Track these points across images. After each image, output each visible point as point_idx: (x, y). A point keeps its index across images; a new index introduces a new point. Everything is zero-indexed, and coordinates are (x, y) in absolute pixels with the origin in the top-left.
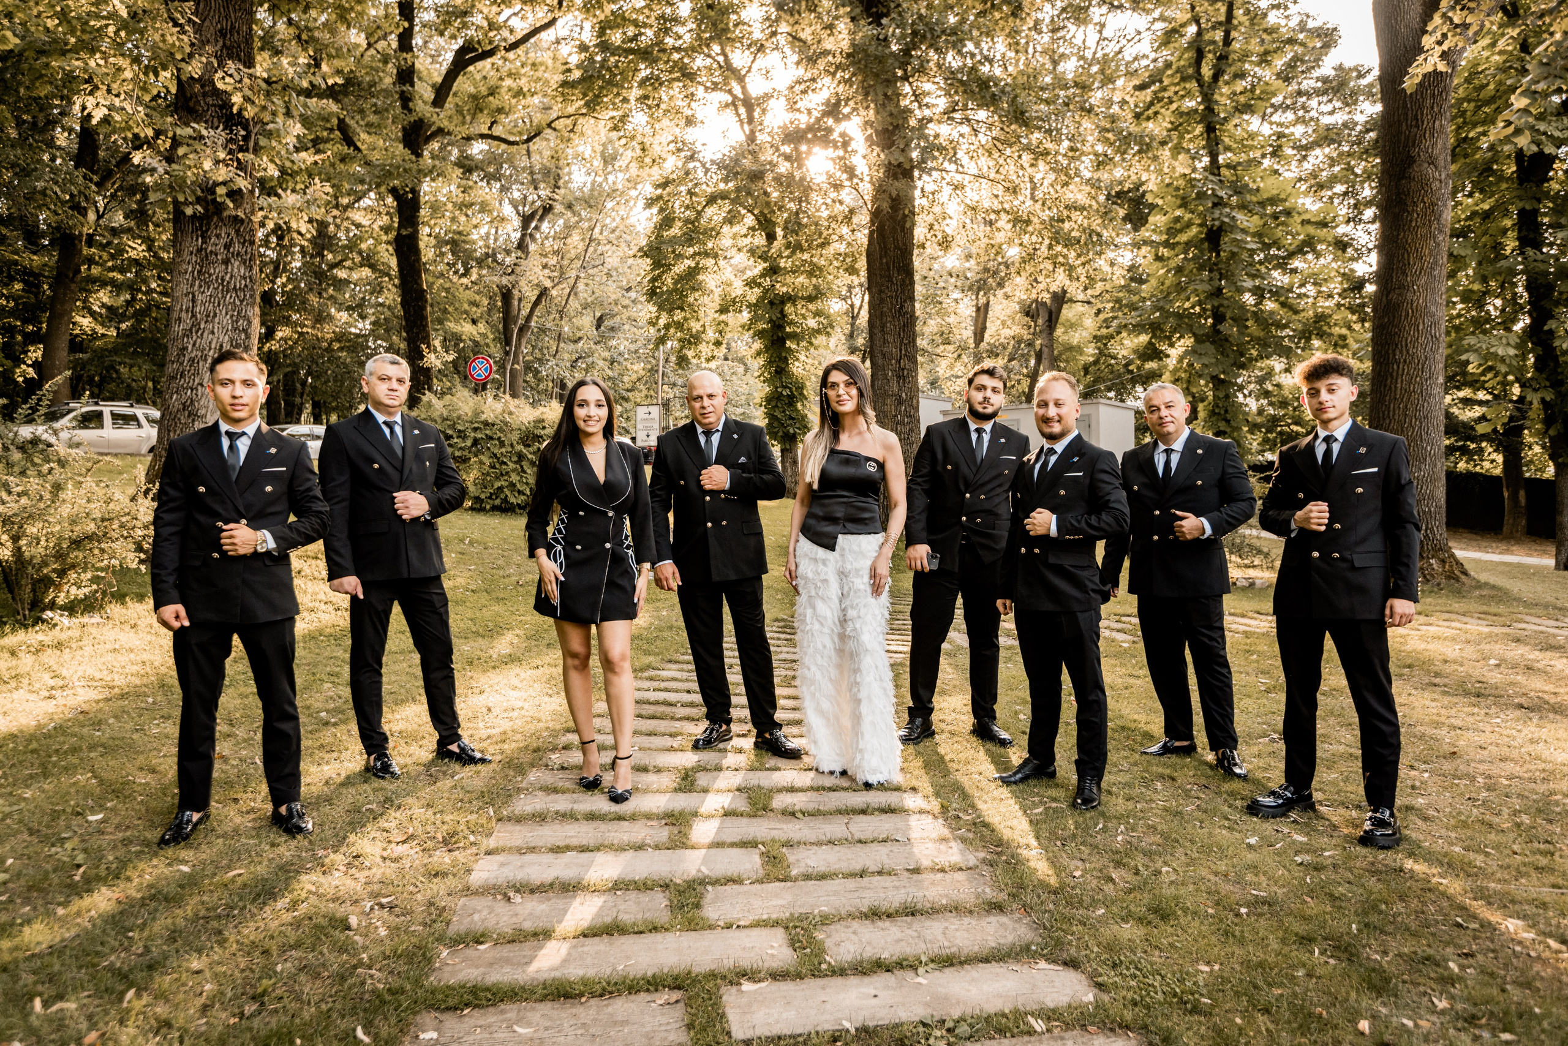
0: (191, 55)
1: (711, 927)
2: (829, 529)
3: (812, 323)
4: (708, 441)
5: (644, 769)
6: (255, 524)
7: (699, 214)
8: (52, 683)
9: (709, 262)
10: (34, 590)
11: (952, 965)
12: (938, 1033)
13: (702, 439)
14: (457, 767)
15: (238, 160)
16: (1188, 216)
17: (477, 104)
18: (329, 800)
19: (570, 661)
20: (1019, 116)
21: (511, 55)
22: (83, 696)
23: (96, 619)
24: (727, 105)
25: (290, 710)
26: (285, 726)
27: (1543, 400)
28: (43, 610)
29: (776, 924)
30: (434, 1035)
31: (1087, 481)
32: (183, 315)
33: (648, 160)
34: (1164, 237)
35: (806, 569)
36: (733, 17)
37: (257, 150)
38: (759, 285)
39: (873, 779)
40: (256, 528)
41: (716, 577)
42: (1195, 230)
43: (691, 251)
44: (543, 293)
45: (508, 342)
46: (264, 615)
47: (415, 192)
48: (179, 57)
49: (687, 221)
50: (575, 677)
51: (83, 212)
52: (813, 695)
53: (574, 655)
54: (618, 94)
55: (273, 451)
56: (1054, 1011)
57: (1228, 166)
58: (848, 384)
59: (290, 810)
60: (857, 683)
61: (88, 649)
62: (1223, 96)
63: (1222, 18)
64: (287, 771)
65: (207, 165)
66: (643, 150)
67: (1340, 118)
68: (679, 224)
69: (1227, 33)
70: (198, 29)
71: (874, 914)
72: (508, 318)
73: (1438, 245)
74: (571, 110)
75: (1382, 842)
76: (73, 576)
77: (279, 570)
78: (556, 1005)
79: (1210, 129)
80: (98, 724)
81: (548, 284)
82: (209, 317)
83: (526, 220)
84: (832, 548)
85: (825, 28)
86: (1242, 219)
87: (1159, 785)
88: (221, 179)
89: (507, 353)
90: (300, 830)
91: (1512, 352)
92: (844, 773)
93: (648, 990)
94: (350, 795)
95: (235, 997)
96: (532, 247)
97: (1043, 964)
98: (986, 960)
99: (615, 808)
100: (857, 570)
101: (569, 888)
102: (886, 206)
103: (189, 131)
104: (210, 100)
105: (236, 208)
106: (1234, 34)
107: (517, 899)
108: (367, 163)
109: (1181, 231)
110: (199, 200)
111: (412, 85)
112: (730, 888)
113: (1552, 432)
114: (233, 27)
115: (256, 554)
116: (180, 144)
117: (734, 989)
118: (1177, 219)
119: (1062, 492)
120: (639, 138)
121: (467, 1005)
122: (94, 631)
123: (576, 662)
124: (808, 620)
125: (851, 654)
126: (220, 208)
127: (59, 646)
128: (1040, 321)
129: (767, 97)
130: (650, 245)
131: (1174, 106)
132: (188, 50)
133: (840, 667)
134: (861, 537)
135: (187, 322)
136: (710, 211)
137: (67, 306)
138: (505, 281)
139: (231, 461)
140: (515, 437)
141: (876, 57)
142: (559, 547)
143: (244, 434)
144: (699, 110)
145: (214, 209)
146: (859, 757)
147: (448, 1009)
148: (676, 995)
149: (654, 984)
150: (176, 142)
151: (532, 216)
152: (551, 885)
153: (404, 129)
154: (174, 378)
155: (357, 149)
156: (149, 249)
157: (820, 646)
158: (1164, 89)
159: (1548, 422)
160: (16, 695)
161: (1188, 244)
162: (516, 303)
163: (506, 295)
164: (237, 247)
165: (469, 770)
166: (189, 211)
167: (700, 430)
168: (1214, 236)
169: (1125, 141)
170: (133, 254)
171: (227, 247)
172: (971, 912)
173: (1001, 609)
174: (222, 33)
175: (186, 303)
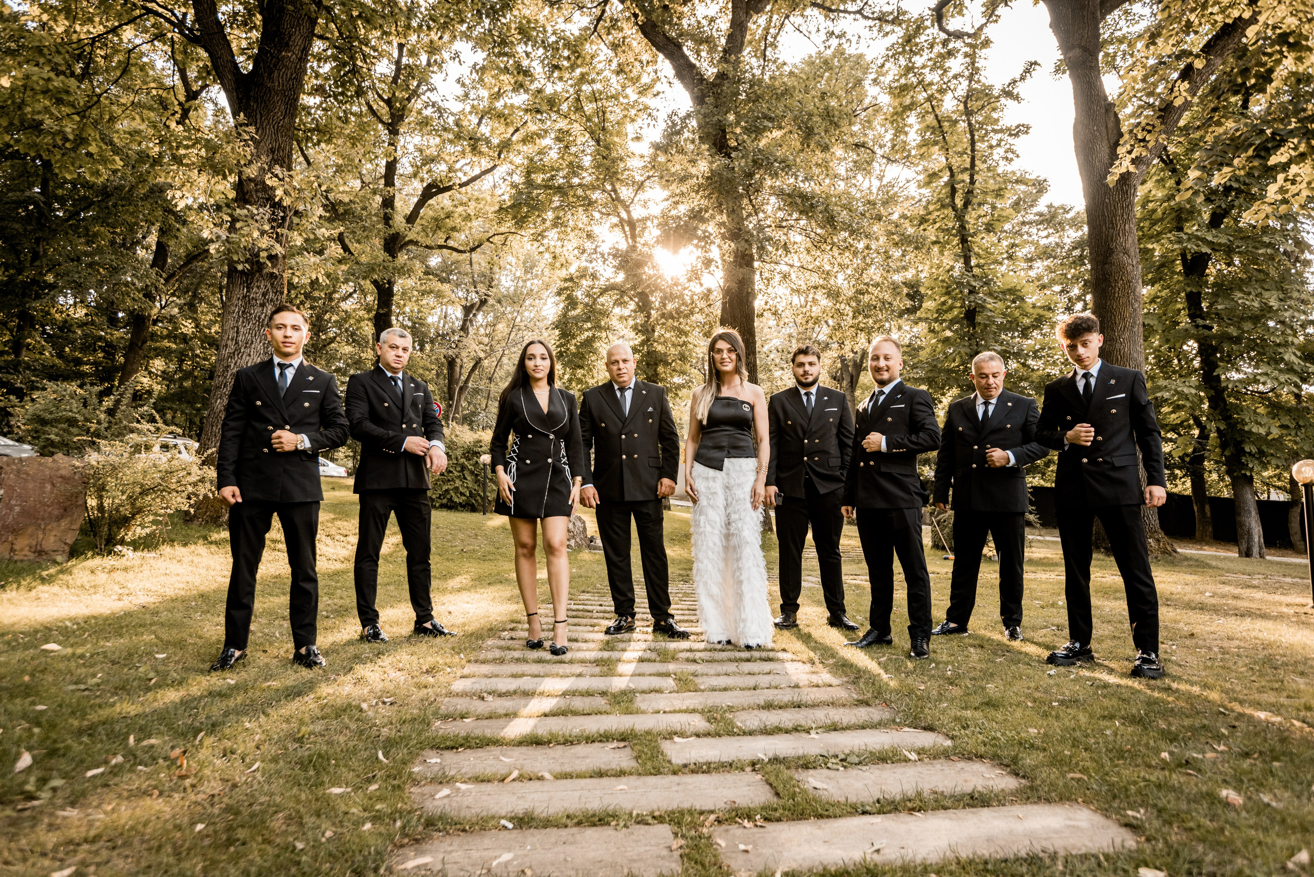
0: (250, 162)
1: (643, 712)
2: (716, 454)
3: (677, 380)
4: (622, 395)
5: (576, 640)
6: (296, 429)
7: (595, 300)
8: (121, 591)
9: (604, 335)
10: (110, 530)
11: (835, 730)
12: (834, 761)
13: (618, 394)
14: (431, 638)
15: (277, 233)
16: (950, 301)
17: (438, 224)
18: (336, 651)
19: (520, 551)
20: (830, 221)
21: (463, 189)
22: (143, 600)
23: (153, 554)
24: (616, 225)
25: (312, 573)
26: (308, 586)
27: (1218, 428)
28: (115, 545)
29: (694, 711)
30: (439, 761)
31: (908, 411)
32: (229, 342)
33: (558, 264)
34: (935, 315)
35: (700, 485)
36: (622, 165)
37: (290, 228)
38: (640, 351)
39: (753, 643)
40: (296, 433)
41: (628, 498)
42: (956, 312)
43: (589, 325)
44: (478, 362)
45: (451, 398)
46: (299, 497)
47: (389, 282)
48: (242, 162)
49: (586, 305)
50: (524, 564)
51: (153, 299)
52: (706, 583)
53: (523, 546)
54: (538, 216)
55: (311, 378)
56: (923, 749)
57: (978, 266)
58: (730, 351)
59: (308, 651)
60: (739, 569)
61: (146, 573)
62: (970, 217)
63: (968, 166)
64: (307, 621)
65: (256, 234)
66: (555, 257)
67: (1053, 240)
68: (581, 307)
69: (972, 176)
70: (257, 143)
71: (769, 706)
72: (451, 379)
73: (1135, 310)
74: (503, 229)
75: (1150, 674)
76: (139, 520)
77: (309, 464)
78: (530, 748)
79: (964, 241)
80: (156, 613)
81: (482, 355)
82: (248, 344)
83: (468, 310)
84: (720, 468)
85: (690, 161)
86: (990, 303)
87: (972, 650)
88: (264, 246)
89: (451, 406)
90: (316, 663)
91: (1193, 391)
92: (729, 642)
93: (601, 741)
94: (352, 650)
95: (279, 740)
96: (471, 331)
97: (906, 729)
98: (863, 728)
99: (555, 657)
100: (739, 485)
101: (528, 694)
102: (735, 286)
103: (245, 211)
104: (260, 195)
105: (273, 267)
106: (976, 177)
107: (490, 698)
108: (357, 263)
109: (946, 312)
110: (247, 261)
111: (393, 209)
112: (652, 695)
113: (1227, 453)
114: (280, 147)
115: (297, 450)
116: (238, 221)
117: (668, 742)
118: (944, 303)
119: (890, 419)
120: (552, 249)
121: (461, 746)
122: (152, 561)
123: (525, 551)
124: (702, 524)
125: (735, 548)
126: (260, 266)
127: (126, 569)
128: (845, 383)
129: (644, 220)
130: (559, 321)
131: (938, 225)
132: (249, 157)
133: (726, 560)
134: (742, 460)
135: (232, 347)
136: (601, 300)
137: (135, 366)
138: (450, 352)
139: (280, 384)
140: (459, 453)
141: (728, 179)
142: (514, 463)
143: (291, 365)
144: (596, 229)
145: (256, 265)
146: (742, 625)
147: (447, 748)
148: (622, 744)
149: (605, 738)
150: (234, 220)
151: (472, 306)
152: (515, 692)
153: (385, 240)
154: (219, 387)
155: (351, 253)
156: (197, 326)
157: (711, 544)
158: (930, 213)
159: (1223, 446)
160: (94, 597)
161: (952, 322)
162: (458, 369)
163: (451, 363)
164: (271, 295)
165: (439, 640)
166: (240, 267)
167: (616, 387)
168: (970, 315)
169: (905, 240)
170: (184, 330)
171: (264, 295)
172: (844, 705)
173: (844, 513)
174: (272, 151)
175: (232, 334)
